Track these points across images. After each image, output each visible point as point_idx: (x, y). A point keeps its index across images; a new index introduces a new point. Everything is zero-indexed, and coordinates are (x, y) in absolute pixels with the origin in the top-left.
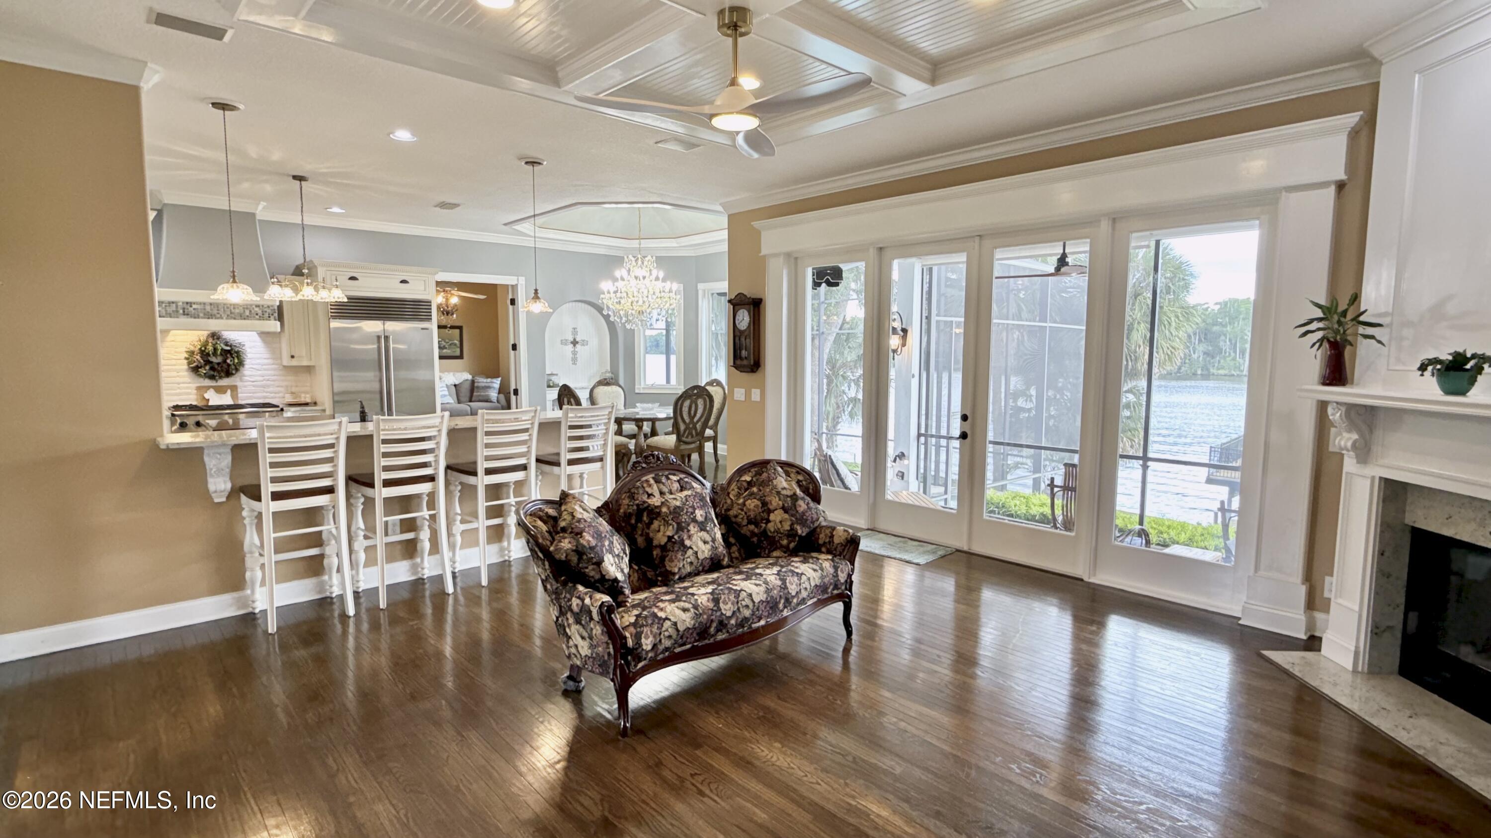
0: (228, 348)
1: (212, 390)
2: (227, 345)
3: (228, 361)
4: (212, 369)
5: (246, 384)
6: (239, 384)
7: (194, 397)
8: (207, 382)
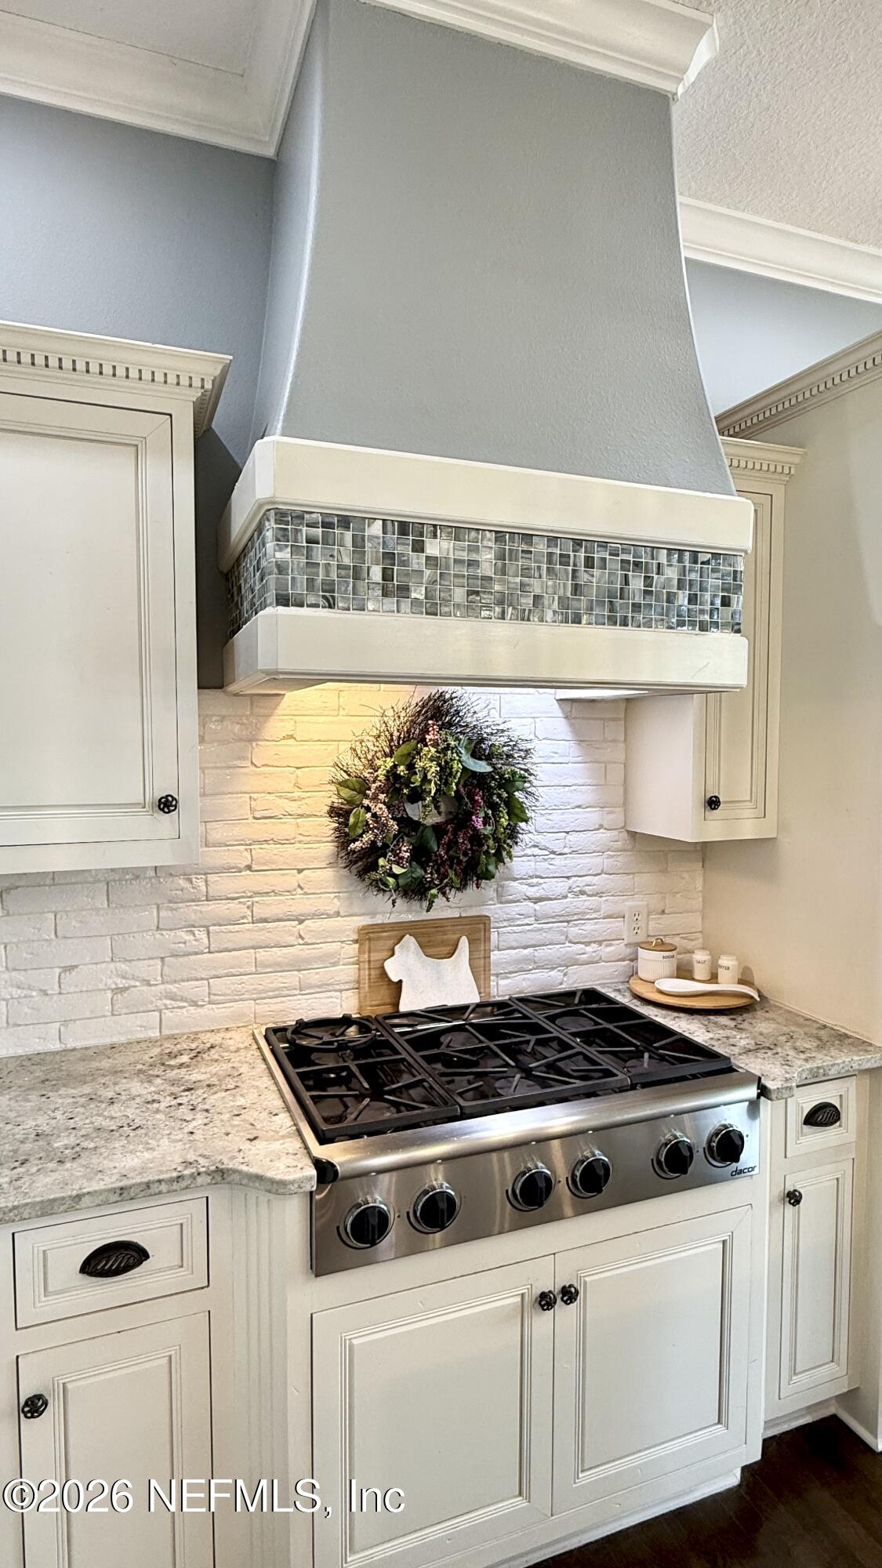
0: (482, 767)
1: (410, 941)
2: (476, 754)
3: (478, 823)
4: (420, 855)
5: (514, 909)
6: (493, 910)
7: (347, 972)
8: (406, 912)
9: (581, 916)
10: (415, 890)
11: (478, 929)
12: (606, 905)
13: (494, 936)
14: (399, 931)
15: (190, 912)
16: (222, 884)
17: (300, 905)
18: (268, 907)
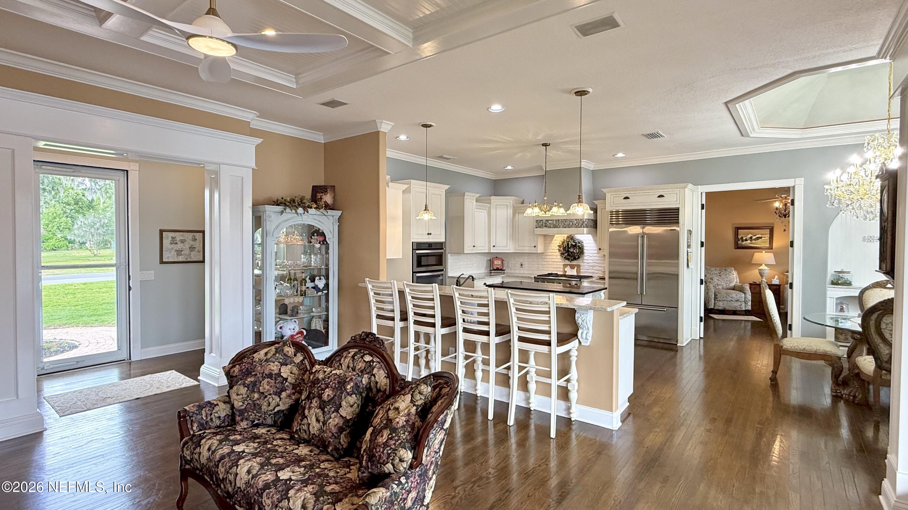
0: (577, 244)
2: (576, 242)
4: (568, 255)
5: (583, 264)
6: (580, 264)
7: (562, 270)
8: (567, 262)
9: (595, 266)
10: (568, 259)
11: (579, 266)
12: (600, 265)
13: (581, 268)
14: (568, 265)
15: (545, 260)
16: (548, 257)
17: (557, 260)
18: (553, 260)
